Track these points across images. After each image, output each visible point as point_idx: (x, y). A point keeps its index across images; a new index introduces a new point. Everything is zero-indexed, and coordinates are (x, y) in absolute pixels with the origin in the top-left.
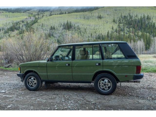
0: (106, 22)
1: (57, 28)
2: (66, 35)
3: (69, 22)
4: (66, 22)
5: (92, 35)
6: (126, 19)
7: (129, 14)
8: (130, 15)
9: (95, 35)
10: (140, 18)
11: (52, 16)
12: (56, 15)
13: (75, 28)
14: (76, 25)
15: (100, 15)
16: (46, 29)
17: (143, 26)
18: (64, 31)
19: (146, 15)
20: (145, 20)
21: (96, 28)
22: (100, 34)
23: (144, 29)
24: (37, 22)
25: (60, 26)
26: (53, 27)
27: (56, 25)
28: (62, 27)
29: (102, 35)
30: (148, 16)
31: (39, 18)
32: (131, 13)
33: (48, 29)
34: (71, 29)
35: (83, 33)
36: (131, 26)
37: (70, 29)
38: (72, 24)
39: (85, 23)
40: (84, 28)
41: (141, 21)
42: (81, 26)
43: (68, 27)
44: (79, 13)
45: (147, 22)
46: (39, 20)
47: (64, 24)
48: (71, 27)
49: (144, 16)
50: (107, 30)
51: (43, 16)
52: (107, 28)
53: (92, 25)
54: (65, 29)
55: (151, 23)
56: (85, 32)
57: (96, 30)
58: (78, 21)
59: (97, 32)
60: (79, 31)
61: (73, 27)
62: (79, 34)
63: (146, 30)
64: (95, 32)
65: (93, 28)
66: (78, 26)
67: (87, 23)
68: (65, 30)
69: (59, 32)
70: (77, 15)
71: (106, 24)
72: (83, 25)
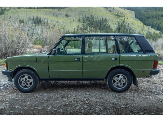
0: (73, 21)
1: (26, 22)
2: (36, 29)
3: (38, 17)
4: (35, 17)
5: (60, 31)
6: (89, 20)
7: (91, 15)
8: (92, 17)
9: (63, 31)
10: (99, 20)
11: (20, 9)
12: (25, 9)
13: (44, 23)
14: (45, 21)
15: (68, 14)
16: (14, 22)
17: (102, 27)
18: (33, 25)
19: (104, 18)
20: (103, 22)
21: (64, 25)
22: (68, 30)
23: (102, 30)
24: (3, 13)
25: (29, 20)
26: (22, 20)
27: (25, 19)
28: (31, 22)
29: (69, 31)
30: (105, 19)
31: (6, 9)
32: (93, 15)
33: (17, 23)
34: (41, 24)
35: (52, 28)
36: (92, 26)
37: (39, 24)
38: (41, 19)
39: (54, 20)
40: (53, 24)
41: (100, 23)
42: (50, 22)
43: (38, 21)
44: (48, 9)
45: (104, 24)
46: (6, 12)
47: (33, 18)
48: (41, 23)
49: (102, 18)
50: (73, 28)
51: (11, 9)
52: (73, 26)
53: (60, 22)
54: (34, 23)
55: (108, 25)
56: (54, 28)
57: (64, 26)
58: (47, 17)
59: (65, 29)
60: (48, 26)
61: (43, 22)
62: (48, 29)
63: (104, 30)
64: (63, 29)
65: (61, 24)
66: (47, 22)
67: (56, 20)
68: (35, 25)
69: (29, 25)
70: (46, 11)
71: (72, 22)
72: (52, 21)
